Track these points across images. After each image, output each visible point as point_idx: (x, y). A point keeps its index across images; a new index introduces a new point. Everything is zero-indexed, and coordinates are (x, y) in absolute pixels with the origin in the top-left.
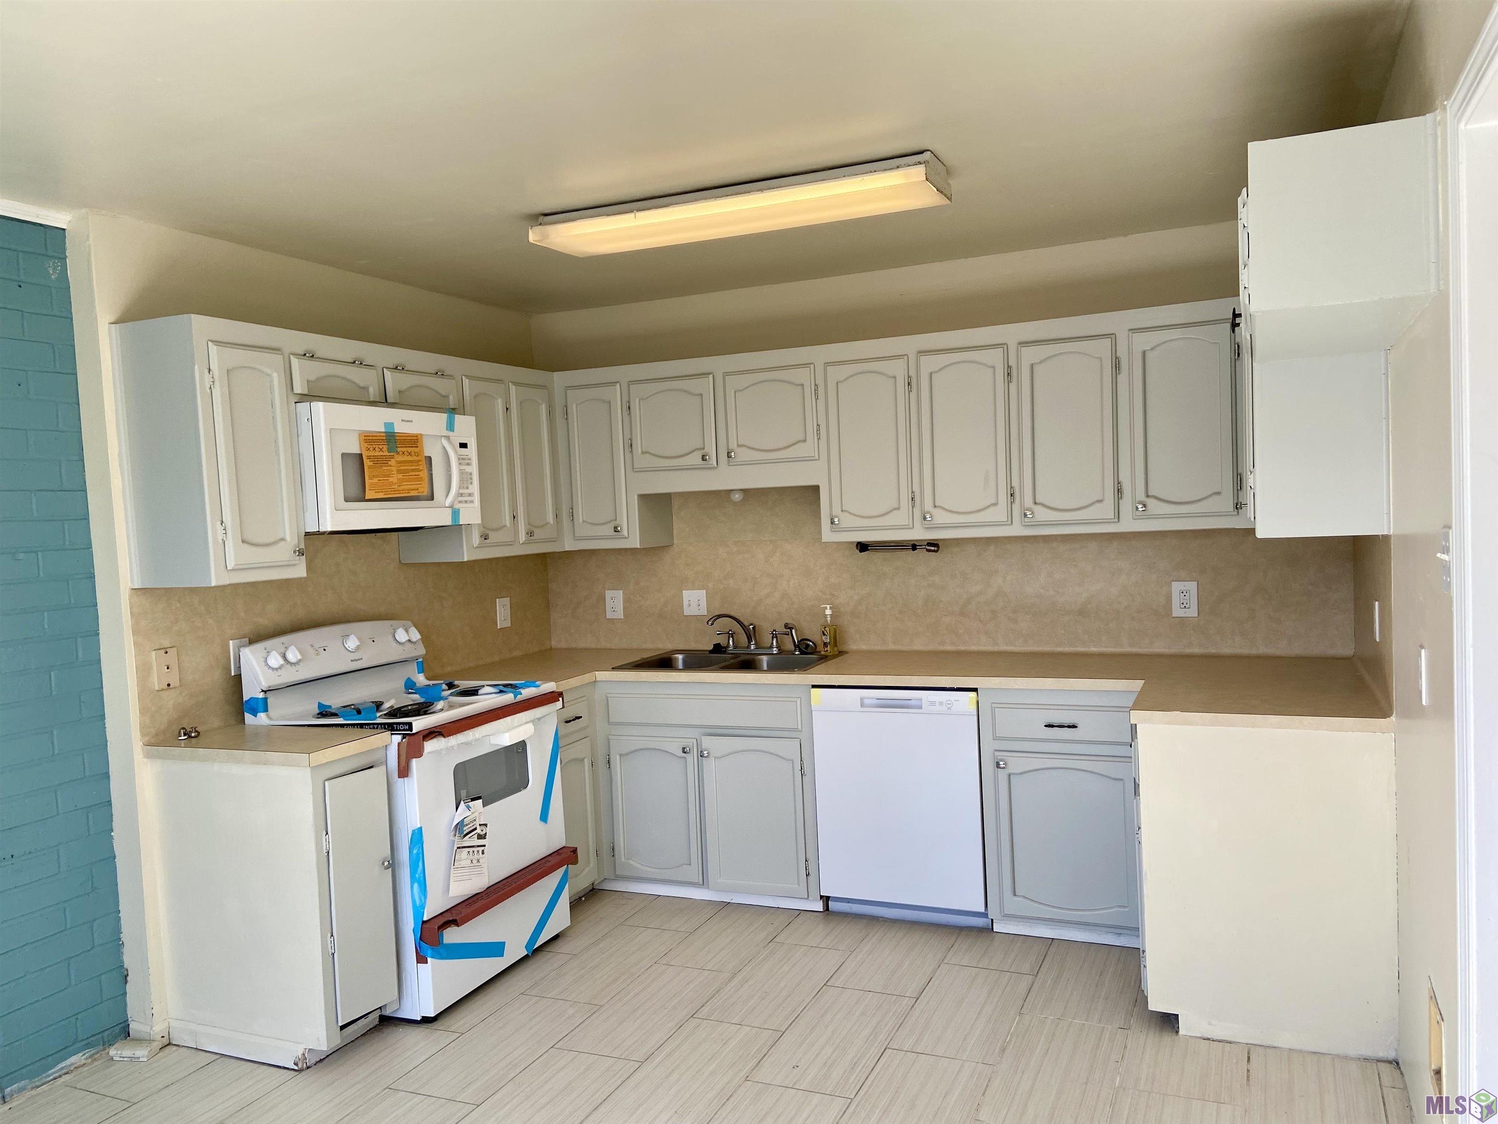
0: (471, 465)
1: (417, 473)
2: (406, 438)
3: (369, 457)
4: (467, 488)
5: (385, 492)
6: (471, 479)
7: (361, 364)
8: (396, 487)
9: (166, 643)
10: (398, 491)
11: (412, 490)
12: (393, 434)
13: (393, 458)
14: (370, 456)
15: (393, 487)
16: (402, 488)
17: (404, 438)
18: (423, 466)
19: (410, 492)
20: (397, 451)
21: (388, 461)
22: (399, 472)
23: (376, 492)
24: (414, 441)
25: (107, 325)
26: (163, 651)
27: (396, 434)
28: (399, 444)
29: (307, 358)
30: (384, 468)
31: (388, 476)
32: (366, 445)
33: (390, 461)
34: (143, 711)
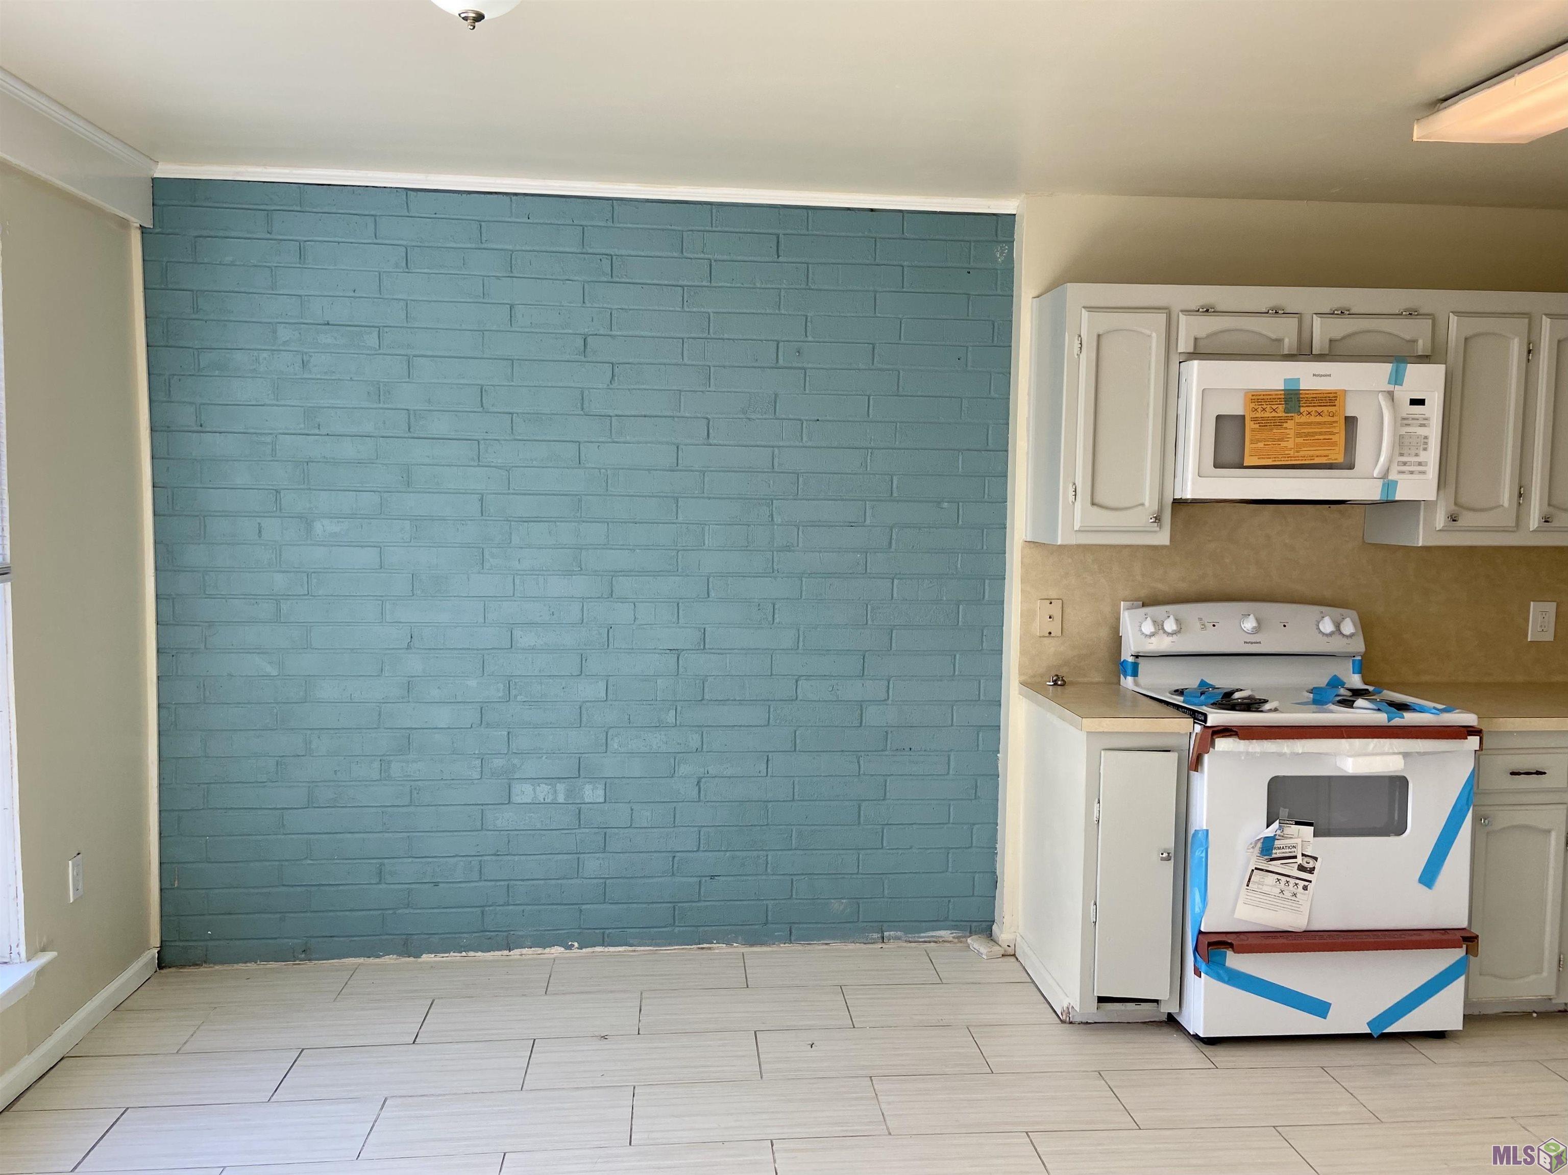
0: (1429, 426)
1: (1327, 437)
2: (1318, 395)
3: (1254, 419)
4: (1417, 455)
5: (1275, 458)
6: (1426, 443)
7: (1276, 312)
8: (1291, 453)
9: (1053, 594)
10: (1294, 457)
11: (1317, 456)
12: (1296, 392)
13: (1292, 419)
14: (1257, 418)
15: (1289, 452)
16: (1302, 453)
17: (1315, 396)
18: (1340, 428)
19: (1314, 459)
20: (1299, 412)
21: (1282, 422)
22: (1298, 435)
23: (1259, 458)
24: (1330, 399)
25: (1030, 300)
26: (1048, 602)
27: (1301, 392)
28: (1304, 403)
29: (1202, 314)
30: (1275, 431)
31: (1281, 440)
32: (1253, 405)
33: (1287, 422)
34: (1023, 652)
